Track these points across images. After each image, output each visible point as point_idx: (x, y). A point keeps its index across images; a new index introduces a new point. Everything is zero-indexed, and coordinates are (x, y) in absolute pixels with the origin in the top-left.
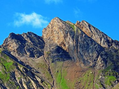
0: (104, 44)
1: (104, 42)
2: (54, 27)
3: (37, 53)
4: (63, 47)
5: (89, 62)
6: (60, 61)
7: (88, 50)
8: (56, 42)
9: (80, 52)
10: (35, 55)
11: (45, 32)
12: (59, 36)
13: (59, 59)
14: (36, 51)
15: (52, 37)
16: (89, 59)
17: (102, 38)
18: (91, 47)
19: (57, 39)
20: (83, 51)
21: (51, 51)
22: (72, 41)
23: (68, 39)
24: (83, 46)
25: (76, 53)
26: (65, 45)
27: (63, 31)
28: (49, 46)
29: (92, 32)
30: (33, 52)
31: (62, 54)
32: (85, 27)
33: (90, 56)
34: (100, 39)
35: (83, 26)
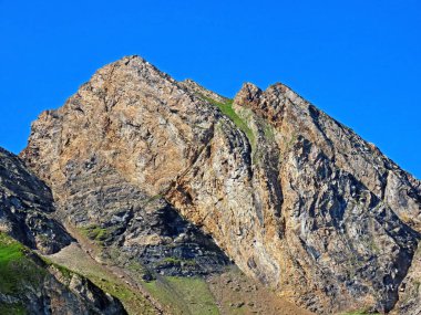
0: (405, 204)
1: (399, 194)
2: (122, 106)
3: (45, 228)
4: (178, 206)
5: (357, 288)
6: (181, 274)
7: (344, 226)
8: (138, 178)
9: (298, 232)
10: (37, 239)
11: (51, 132)
12: (154, 150)
13: (178, 265)
14: (39, 216)
15: (107, 153)
16: (353, 271)
17: (386, 175)
18: (354, 211)
19: (142, 164)
20: (315, 227)
21: (109, 224)
22: (244, 175)
23: (217, 165)
24: (313, 205)
25: (276, 238)
26: (189, 199)
27: (176, 125)
28: (94, 198)
29: (329, 141)
30: (23, 221)
31: (189, 241)
32: (295, 118)
33: (361, 259)
34: (380, 179)
35: (282, 111)
